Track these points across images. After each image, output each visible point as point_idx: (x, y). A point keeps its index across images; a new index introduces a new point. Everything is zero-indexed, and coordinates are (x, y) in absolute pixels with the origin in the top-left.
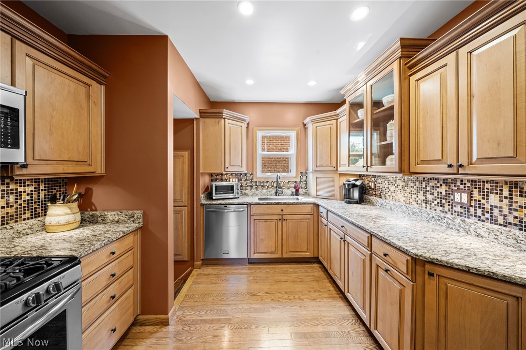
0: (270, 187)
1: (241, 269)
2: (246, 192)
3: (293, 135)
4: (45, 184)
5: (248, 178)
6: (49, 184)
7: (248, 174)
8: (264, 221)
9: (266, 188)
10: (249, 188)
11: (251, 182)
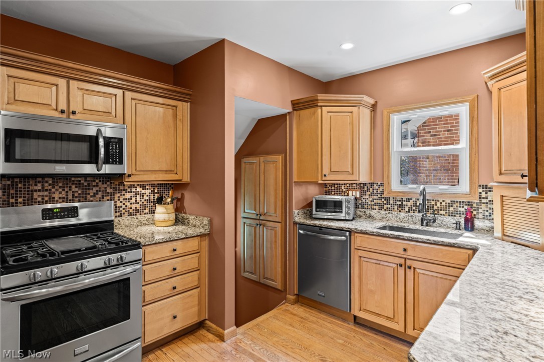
0: (414, 208)
1: (338, 325)
2: (372, 214)
3: (463, 110)
4: (158, 189)
5: (375, 191)
6: (160, 189)
7: (375, 185)
8: (375, 261)
9: (407, 209)
10: (377, 207)
11: (380, 199)
